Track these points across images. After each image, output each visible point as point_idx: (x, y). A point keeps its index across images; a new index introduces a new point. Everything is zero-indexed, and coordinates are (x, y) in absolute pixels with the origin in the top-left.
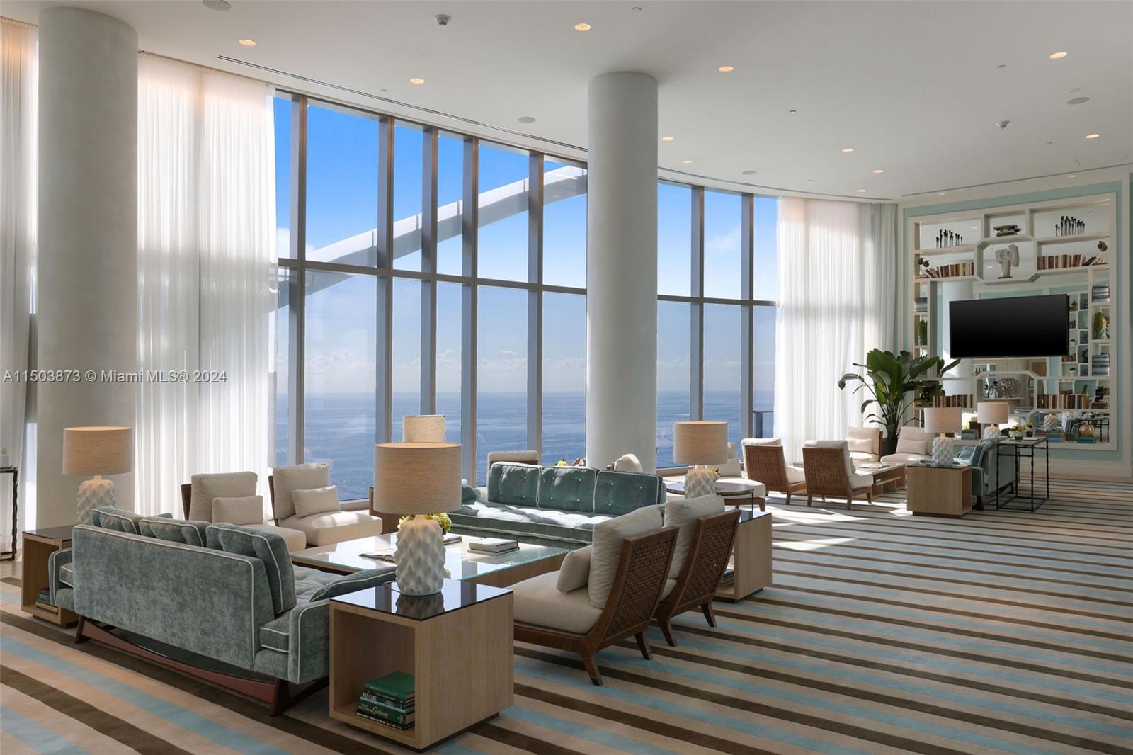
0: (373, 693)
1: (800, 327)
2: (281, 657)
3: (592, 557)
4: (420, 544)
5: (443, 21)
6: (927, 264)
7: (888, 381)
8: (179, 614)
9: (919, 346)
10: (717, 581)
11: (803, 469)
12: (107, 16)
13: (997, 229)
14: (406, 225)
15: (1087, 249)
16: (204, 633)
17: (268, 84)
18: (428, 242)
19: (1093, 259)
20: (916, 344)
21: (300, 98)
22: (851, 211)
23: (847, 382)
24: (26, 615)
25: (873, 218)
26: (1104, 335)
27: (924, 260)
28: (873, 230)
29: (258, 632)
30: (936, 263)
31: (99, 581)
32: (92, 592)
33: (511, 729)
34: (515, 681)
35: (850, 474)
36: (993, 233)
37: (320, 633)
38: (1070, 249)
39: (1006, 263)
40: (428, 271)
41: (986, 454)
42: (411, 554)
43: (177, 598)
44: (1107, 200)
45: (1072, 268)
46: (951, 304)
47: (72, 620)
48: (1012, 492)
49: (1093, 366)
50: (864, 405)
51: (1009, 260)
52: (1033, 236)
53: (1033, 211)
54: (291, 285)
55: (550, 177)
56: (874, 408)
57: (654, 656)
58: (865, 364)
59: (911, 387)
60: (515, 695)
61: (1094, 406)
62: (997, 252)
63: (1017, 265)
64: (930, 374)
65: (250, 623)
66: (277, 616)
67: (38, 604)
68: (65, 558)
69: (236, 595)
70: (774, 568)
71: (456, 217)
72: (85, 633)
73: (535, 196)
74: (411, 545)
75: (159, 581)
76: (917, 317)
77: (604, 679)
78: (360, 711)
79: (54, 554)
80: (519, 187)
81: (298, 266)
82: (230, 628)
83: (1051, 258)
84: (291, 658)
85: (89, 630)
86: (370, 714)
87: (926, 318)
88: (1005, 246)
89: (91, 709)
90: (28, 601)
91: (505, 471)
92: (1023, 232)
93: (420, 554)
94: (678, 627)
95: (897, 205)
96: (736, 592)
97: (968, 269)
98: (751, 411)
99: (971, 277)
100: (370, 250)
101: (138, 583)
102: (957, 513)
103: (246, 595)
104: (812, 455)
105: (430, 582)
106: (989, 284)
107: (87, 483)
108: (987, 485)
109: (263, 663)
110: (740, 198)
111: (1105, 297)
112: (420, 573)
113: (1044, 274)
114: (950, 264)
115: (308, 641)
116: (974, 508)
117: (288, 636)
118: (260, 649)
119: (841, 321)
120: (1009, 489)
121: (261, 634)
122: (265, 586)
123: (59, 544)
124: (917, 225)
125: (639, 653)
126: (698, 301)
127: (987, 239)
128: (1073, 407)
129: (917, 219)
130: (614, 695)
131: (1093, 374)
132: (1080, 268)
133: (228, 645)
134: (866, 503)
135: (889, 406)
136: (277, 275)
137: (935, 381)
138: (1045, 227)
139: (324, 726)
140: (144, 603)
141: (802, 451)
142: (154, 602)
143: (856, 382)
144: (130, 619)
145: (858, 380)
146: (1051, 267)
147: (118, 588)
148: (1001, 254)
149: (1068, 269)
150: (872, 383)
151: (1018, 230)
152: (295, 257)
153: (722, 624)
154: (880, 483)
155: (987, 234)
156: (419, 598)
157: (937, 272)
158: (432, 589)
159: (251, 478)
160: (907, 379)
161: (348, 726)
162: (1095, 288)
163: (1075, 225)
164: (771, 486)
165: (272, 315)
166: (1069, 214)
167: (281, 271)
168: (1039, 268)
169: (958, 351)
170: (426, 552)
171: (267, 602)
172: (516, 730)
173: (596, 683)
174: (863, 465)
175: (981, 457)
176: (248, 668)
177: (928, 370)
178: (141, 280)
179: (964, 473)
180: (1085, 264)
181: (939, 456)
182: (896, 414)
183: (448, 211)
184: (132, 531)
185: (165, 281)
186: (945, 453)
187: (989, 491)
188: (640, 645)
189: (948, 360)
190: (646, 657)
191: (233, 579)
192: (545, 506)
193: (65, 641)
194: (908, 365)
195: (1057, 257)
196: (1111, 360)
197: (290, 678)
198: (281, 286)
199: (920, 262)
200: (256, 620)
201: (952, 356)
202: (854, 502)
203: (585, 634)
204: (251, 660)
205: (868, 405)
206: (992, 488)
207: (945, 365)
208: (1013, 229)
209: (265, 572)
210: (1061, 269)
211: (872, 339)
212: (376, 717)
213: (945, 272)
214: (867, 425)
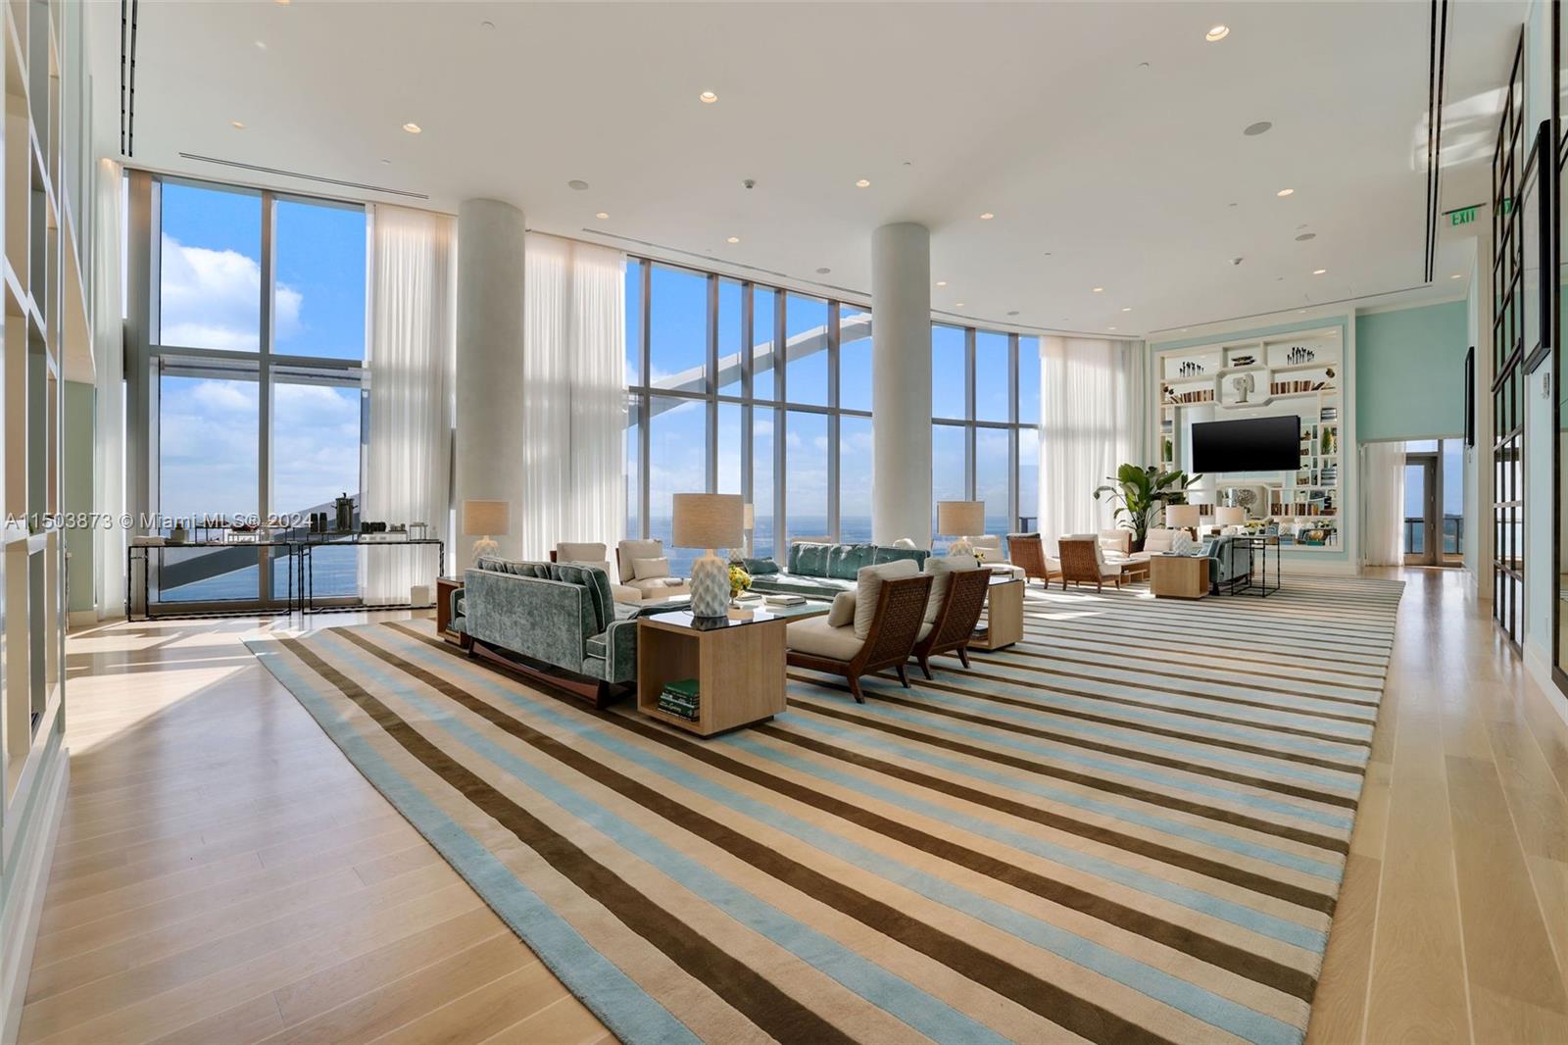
0: (670, 692)
1: (1059, 447)
2: (602, 662)
3: (857, 597)
4: (708, 575)
5: (749, 185)
6: (1171, 392)
7: (1137, 491)
8: (531, 632)
9: (1166, 463)
10: (970, 633)
11: (1059, 560)
12: (501, 202)
13: (1234, 360)
14: (729, 361)
15: (1317, 376)
16: (549, 645)
17: (621, 251)
18: (746, 374)
19: (1322, 384)
20: (1163, 460)
21: (646, 261)
22: (1103, 348)
23: (1101, 493)
24: (441, 639)
25: (1123, 353)
26: (1332, 450)
27: (1169, 389)
28: (1123, 365)
29: (585, 644)
30: (1179, 391)
31: (481, 609)
32: (476, 617)
33: (781, 728)
34: (789, 696)
35: (1099, 562)
36: (1231, 364)
37: (631, 645)
38: (1301, 377)
39: (1242, 390)
40: (746, 397)
41: (1222, 547)
42: (702, 582)
43: (531, 620)
44: (1334, 333)
45: (1304, 393)
46: (1194, 426)
47: (467, 641)
48: (1246, 583)
49: (1322, 478)
50: (1116, 513)
51: (1246, 388)
52: (1266, 364)
53: (1267, 344)
54: (639, 408)
55: (846, 322)
56: (1126, 516)
57: (912, 686)
58: (1117, 477)
59: (1158, 497)
60: (788, 706)
61: (1322, 513)
62: (1234, 380)
63: (1252, 391)
64: (1176, 486)
65: (579, 636)
66: (600, 632)
67: (447, 631)
68: (460, 595)
69: (569, 615)
70: (1024, 630)
71: (768, 355)
72: (475, 650)
73: (833, 338)
74: (701, 575)
75: (518, 607)
76: (1163, 438)
77: (867, 699)
78: (661, 707)
79: (454, 591)
80: (821, 330)
81: (644, 392)
82: (565, 641)
83: (1283, 384)
84: (607, 662)
85: (478, 649)
86: (667, 709)
87: (1171, 438)
88: (1242, 375)
89: (470, 696)
90: (441, 629)
91: (802, 548)
92: (1258, 362)
93: (709, 582)
94: (936, 667)
95: (1144, 341)
96: (990, 643)
97: (1208, 396)
98: (1017, 518)
99: (1211, 402)
100: (700, 381)
101: (505, 609)
102: (1194, 596)
103: (576, 614)
104: (1065, 546)
105: (716, 606)
106: (1227, 408)
107: (478, 542)
108: (1223, 574)
109: (589, 667)
110: (1007, 338)
111: (1332, 418)
112: (709, 599)
113: (1276, 399)
114: (1192, 391)
115: (620, 650)
116: (1211, 593)
117: (605, 646)
118: (586, 657)
119: (1095, 440)
120: (1244, 580)
121: (588, 645)
122: (591, 609)
123: (458, 585)
124: (1163, 358)
125: (900, 684)
126: (972, 424)
127: (1225, 369)
128: (1304, 514)
129: (1161, 354)
130: (873, 710)
131: (1322, 485)
132: (1310, 392)
133: (564, 654)
134: (1116, 589)
135: (1138, 513)
136: (628, 401)
137: (1180, 493)
138: (1278, 358)
139: (634, 718)
140: (508, 624)
141: (1057, 544)
142: (516, 623)
143: (1110, 493)
144: (500, 636)
145: (1111, 491)
146: (1283, 392)
147: (493, 613)
148: (1238, 382)
149: (1299, 393)
150: (1123, 493)
151: (1253, 361)
152: (642, 385)
153: (974, 666)
154: (1127, 573)
155: (1225, 364)
156: (708, 619)
157: (1181, 399)
158: (719, 612)
159: (602, 548)
160: (1155, 491)
161: (653, 719)
162: (1324, 409)
163: (1306, 355)
164: (1030, 573)
165: (624, 432)
166: (1300, 346)
167: (632, 397)
168: (1272, 393)
169: (1199, 467)
170: (713, 582)
171: (592, 620)
172: (786, 730)
173: (859, 701)
174: (1112, 557)
175: (1218, 549)
176: (578, 672)
177: (1173, 483)
178: (528, 403)
179: (1201, 561)
180: (1313, 389)
181: (1179, 547)
182: (1143, 521)
183: (763, 349)
184: (503, 571)
185: (546, 404)
186: (1185, 544)
187: (1225, 579)
188: (901, 678)
189: (1191, 476)
190: (906, 686)
191: (567, 602)
192: (832, 577)
193: (462, 656)
194: (1155, 478)
195: (1289, 383)
196: (1338, 471)
197: (607, 679)
198: (631, 408)
199: (1166, 390)
200: (583, 634)
201: (1195, 471)
202: (1103, 588)
203: (849, 661)
204: (580, 666)
205: (1120, 513)
206: (1227, 577)
207: (1189, 480)
208: (1248, 360)
209: (590, 596)
210: (1292, 393)
211: (1123, 455)
212: (673, 711)
213: (1187, 398)
214: (1118, 528)
